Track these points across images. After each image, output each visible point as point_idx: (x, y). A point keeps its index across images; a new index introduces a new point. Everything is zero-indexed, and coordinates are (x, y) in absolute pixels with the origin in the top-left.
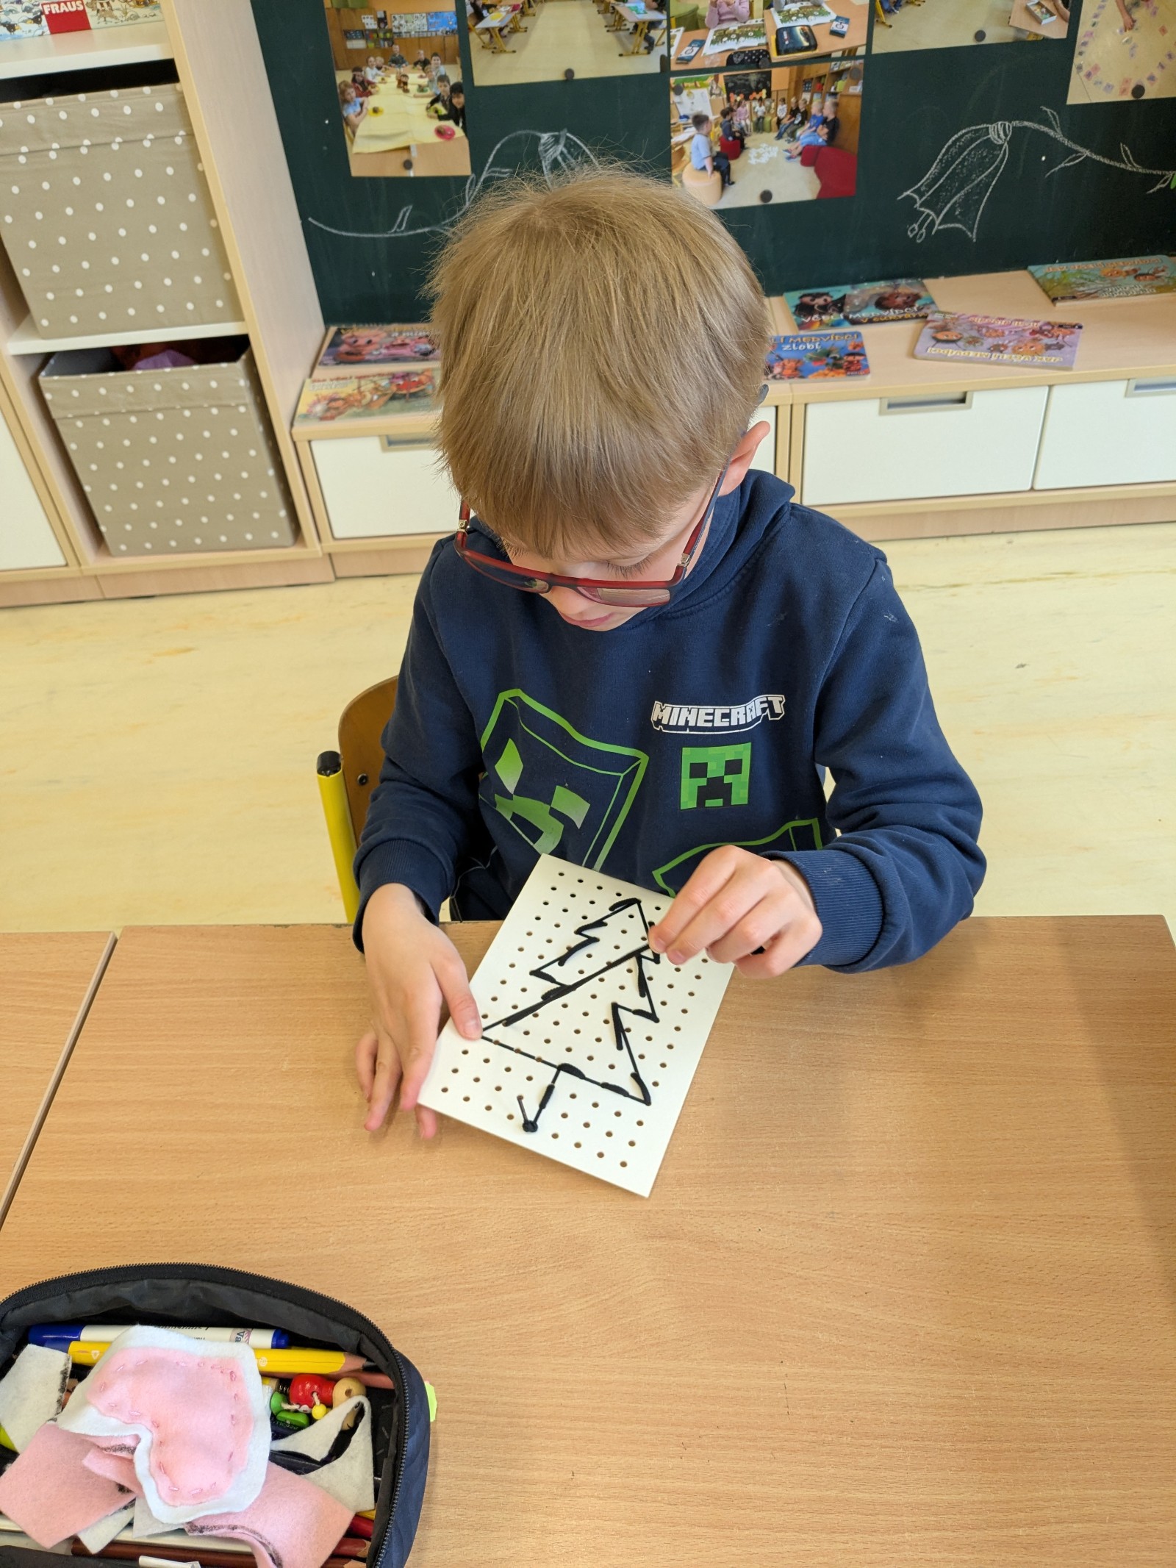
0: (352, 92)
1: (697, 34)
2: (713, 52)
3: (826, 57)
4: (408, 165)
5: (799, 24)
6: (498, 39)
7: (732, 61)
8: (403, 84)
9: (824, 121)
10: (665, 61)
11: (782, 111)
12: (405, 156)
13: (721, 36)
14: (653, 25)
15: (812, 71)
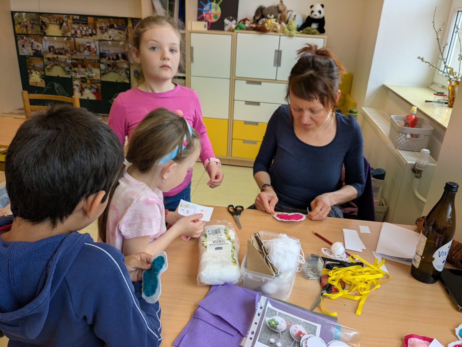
0: (30, 73)
1: (76, 74)
2: (78, 76)
3: (95, 80)
4: (37, 84)
5: (90, 75)
6: (49, 70)
7: (82, 78)
8: (36, 73)
9: (96, 89)
10: (72, 76)
11: (89, 86)
12: (36, 83)
13: (79, 74)
14: (70, 71)
15: (93, 81)
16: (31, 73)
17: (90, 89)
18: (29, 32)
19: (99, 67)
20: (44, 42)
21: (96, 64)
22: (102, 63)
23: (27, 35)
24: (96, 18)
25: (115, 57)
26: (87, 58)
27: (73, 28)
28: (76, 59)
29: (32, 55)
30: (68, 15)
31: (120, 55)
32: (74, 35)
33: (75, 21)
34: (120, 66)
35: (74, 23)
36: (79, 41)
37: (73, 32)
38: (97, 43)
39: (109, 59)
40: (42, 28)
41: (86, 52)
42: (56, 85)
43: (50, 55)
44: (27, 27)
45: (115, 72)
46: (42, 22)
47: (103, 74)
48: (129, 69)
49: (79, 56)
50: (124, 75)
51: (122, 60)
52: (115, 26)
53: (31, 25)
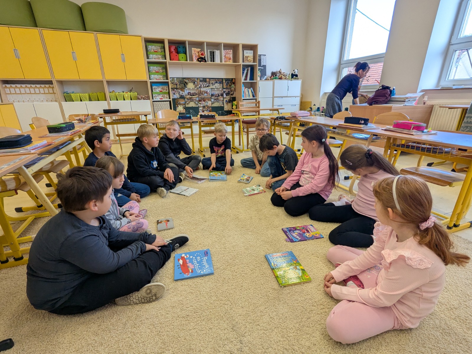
1: (200, 104)
2: (202, 106)
5: (207, 104)
6: (187, 104)
7: (203, 106)
8: (181, 106)
10: (199, 106)
14: (198, 104)
15: (208, 107)
16: (178, 106)
17: (207, 111)
18: (178, 87)
19: (211, 101)
20: (185, 91)
21: (209, 99)
22: (213, 99)
23: (177, 88)
24: (210, 79)
25: (218, 96)
26: (206, 97)
27: (200, 84)
28: (201, 98)
29: (179, 98)
30: (197, 79)
31: (220, 94)
32: (200, 87)
33: (201, 81)
34: (220, 99)
35: (200, 82)
36: (202, 89)
37: (200, 86)
38: (210, 90)
39: (215, 97)
40: (185, 85)
41: (206, 94)
42: (191, 111)
43: (188, 97)
44: (177, 85)
45: (218, 102)
46: (185, 82)
47: (212, 104)
48: (223, 100)
49: (202, 96)
50: (221, 103)
51: (221, 97)
52: (218, 82)
53: (179, 84)
